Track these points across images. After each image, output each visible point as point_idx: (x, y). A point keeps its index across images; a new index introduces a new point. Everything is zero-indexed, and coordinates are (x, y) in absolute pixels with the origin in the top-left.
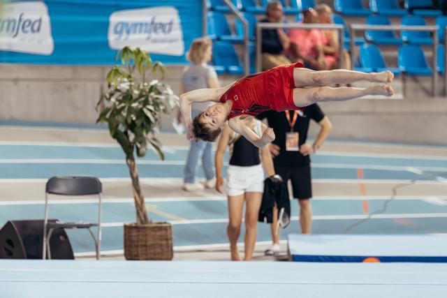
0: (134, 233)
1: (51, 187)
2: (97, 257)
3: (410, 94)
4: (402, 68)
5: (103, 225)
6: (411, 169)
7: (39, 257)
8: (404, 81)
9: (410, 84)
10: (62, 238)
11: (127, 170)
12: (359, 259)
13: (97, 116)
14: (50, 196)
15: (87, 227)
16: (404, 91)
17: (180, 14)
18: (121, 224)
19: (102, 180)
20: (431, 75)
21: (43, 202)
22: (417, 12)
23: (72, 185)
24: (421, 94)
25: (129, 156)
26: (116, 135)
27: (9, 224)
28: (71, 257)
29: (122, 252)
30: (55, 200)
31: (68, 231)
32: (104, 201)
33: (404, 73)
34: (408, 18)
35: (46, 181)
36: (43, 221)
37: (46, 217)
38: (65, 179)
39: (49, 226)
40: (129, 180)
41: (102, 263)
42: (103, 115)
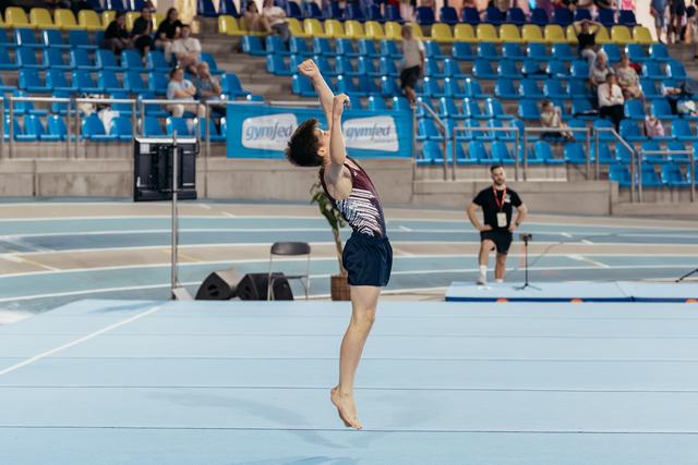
0: (338, 282)
1: (274, 250)
2: (307, 299)
3: (572, 178)
4: (567, 158)
5: (310, 277)
6: (564, 234)
7: (265, 299)
8: (568, 168)
9: (572, 170)
10: (285, 286)
11: (333, 236)
12: (494, 300)
13: (311, 198)
14: (275, 256)
15: (300, 277)
16: (568, 175)
17: (395, 121)
18: (329, 276)
19: (310, 244)
20: (585, 163)
21: (268, 260)
22: (580, 117)
23: (288, 248)
24: (581, 177)
25: (335, 227)
26: (325, 212)
27: (247, 276)
28: (290, 298)
29: (329, 295)
30: (277, 259)
31: (290, 281)
32: (312, 259)
33: (568, 162)
34: (574, 121)
35: (271, 244)
36: (267, 274)
37: (270, 271)
38: (284, 244)
39: (272, 278)
40: (334, 243)
41: (310, 303)
42: (315, 198)
